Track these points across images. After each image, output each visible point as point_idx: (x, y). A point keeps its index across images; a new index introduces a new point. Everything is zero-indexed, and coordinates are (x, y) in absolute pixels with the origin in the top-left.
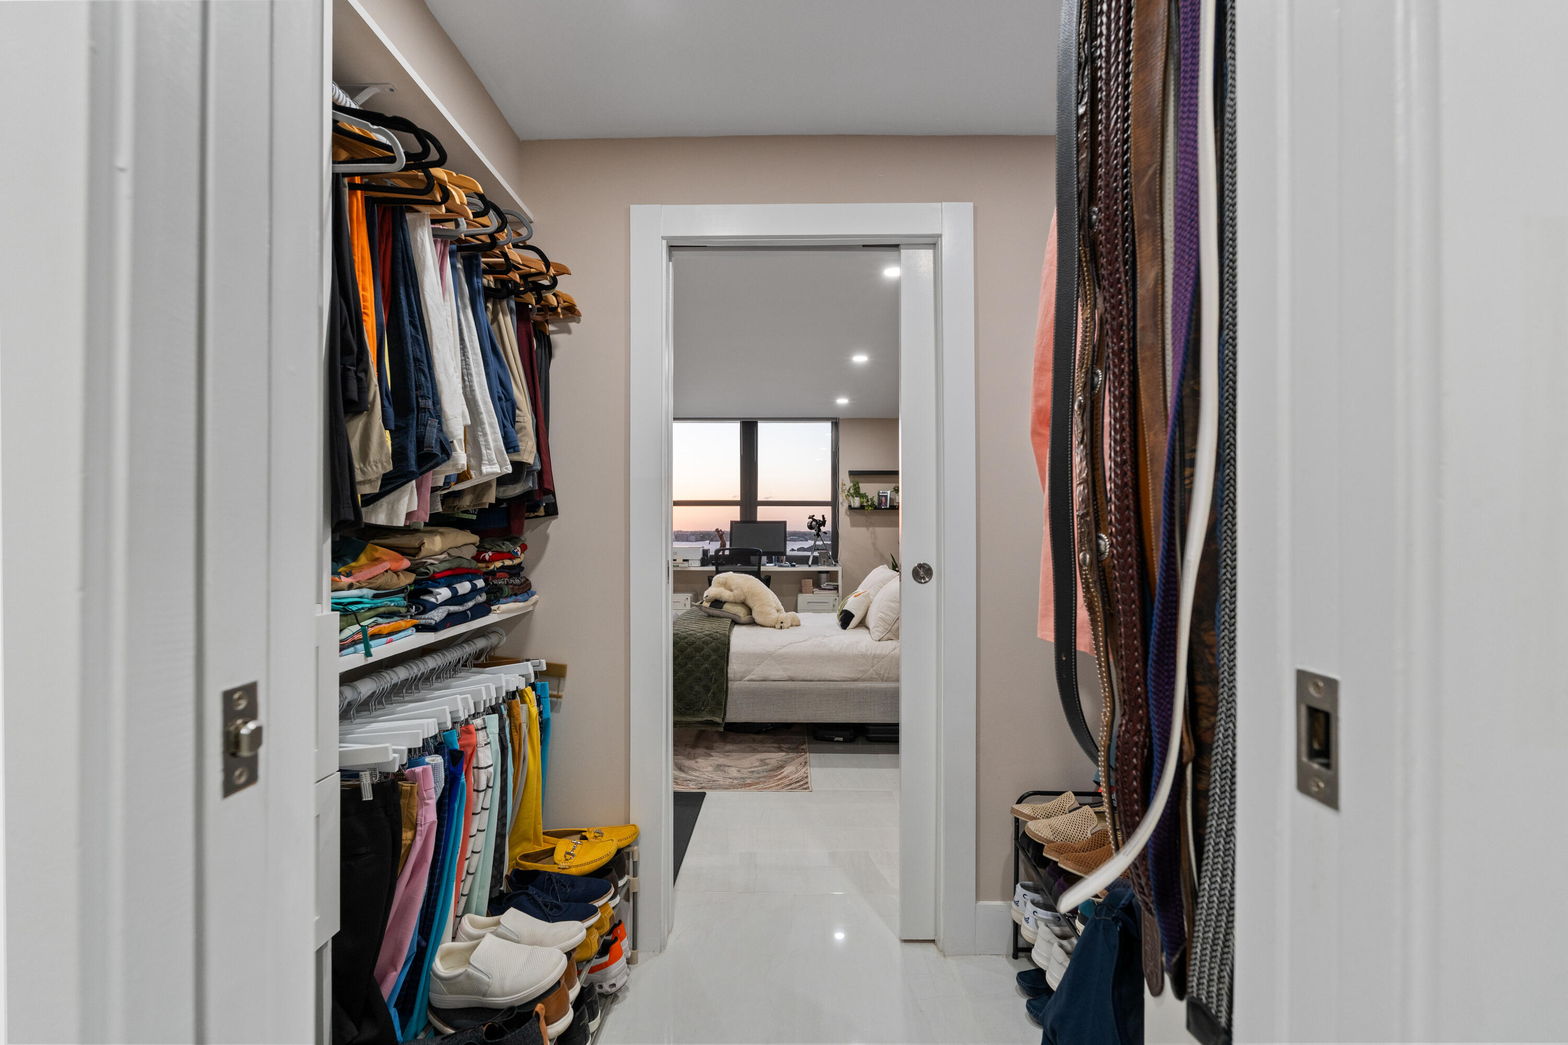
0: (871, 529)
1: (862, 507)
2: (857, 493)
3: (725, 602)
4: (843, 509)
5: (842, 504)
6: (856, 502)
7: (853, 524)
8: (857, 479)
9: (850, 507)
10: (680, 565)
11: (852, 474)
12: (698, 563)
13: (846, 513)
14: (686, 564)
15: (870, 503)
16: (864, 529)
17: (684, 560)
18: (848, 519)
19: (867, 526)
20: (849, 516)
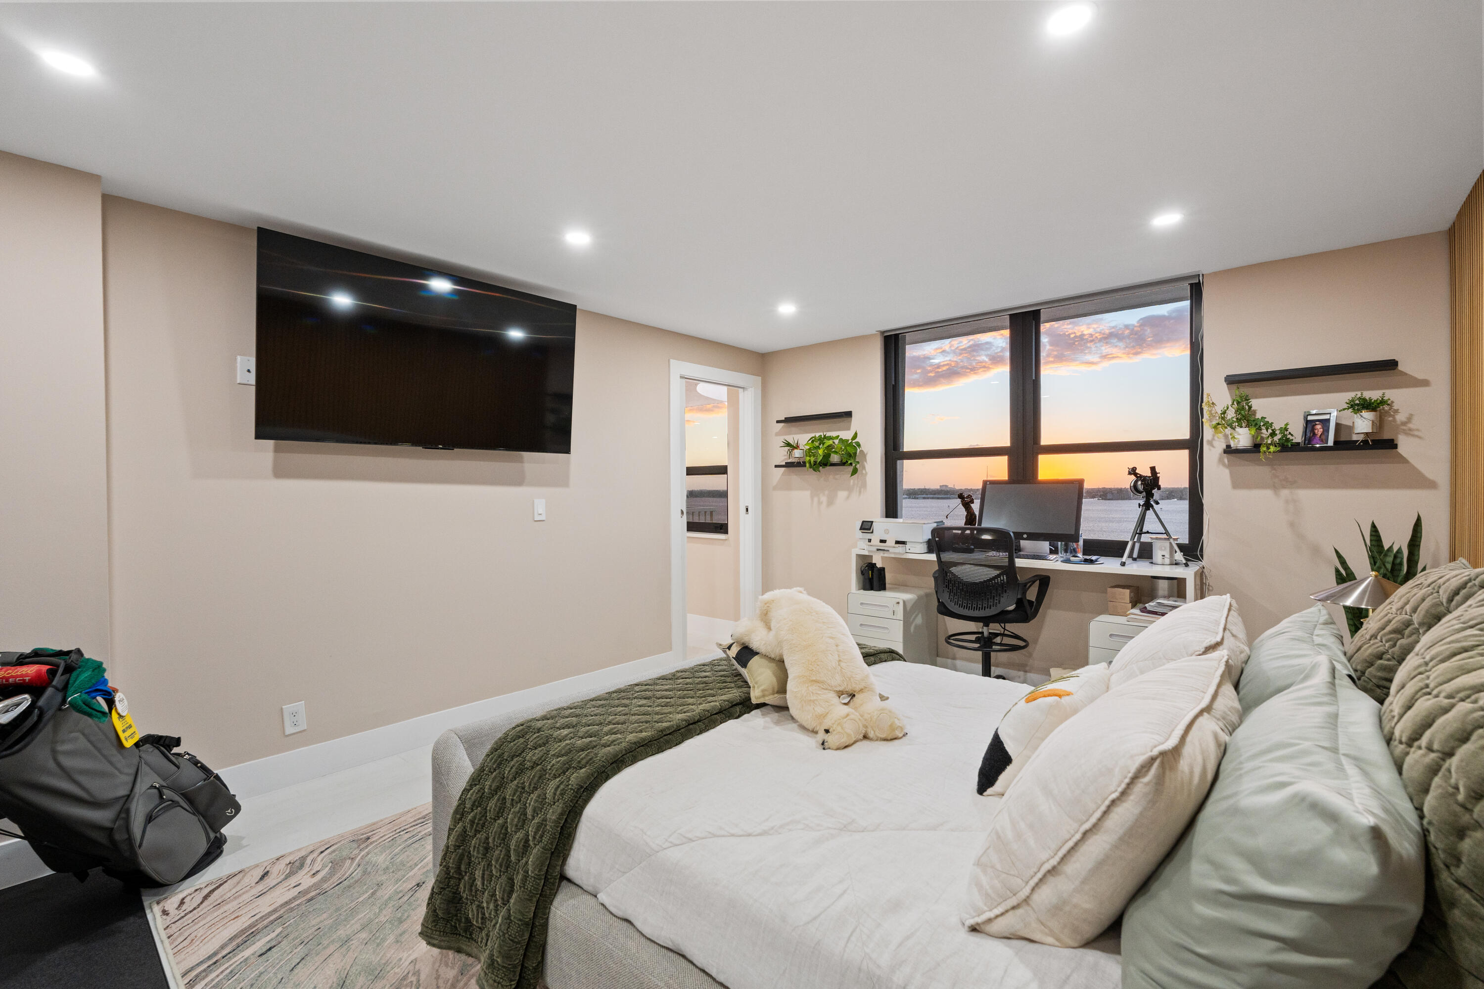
0: (1285, 493)
1: (1256, 447)
2: (1246, 417)
3: (757, 653)
4: (1212, 454)
5: (1210, 443)
6: (1243, 437)
7: (1237, 484)
8: (1245, 390)
9: (1229, 450)
10: (891, 550)
11: (1233, 381)
12: (924, 548)
13: (1220, 460)
14: (900, 549)
15: (1276, 439)
16: (1268, 493)
17: (897, 542)
18: (1226, 472)
19: (1275, 488)
20: (1228, 466)
